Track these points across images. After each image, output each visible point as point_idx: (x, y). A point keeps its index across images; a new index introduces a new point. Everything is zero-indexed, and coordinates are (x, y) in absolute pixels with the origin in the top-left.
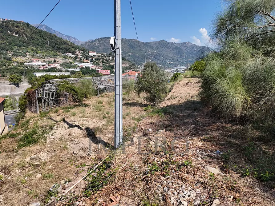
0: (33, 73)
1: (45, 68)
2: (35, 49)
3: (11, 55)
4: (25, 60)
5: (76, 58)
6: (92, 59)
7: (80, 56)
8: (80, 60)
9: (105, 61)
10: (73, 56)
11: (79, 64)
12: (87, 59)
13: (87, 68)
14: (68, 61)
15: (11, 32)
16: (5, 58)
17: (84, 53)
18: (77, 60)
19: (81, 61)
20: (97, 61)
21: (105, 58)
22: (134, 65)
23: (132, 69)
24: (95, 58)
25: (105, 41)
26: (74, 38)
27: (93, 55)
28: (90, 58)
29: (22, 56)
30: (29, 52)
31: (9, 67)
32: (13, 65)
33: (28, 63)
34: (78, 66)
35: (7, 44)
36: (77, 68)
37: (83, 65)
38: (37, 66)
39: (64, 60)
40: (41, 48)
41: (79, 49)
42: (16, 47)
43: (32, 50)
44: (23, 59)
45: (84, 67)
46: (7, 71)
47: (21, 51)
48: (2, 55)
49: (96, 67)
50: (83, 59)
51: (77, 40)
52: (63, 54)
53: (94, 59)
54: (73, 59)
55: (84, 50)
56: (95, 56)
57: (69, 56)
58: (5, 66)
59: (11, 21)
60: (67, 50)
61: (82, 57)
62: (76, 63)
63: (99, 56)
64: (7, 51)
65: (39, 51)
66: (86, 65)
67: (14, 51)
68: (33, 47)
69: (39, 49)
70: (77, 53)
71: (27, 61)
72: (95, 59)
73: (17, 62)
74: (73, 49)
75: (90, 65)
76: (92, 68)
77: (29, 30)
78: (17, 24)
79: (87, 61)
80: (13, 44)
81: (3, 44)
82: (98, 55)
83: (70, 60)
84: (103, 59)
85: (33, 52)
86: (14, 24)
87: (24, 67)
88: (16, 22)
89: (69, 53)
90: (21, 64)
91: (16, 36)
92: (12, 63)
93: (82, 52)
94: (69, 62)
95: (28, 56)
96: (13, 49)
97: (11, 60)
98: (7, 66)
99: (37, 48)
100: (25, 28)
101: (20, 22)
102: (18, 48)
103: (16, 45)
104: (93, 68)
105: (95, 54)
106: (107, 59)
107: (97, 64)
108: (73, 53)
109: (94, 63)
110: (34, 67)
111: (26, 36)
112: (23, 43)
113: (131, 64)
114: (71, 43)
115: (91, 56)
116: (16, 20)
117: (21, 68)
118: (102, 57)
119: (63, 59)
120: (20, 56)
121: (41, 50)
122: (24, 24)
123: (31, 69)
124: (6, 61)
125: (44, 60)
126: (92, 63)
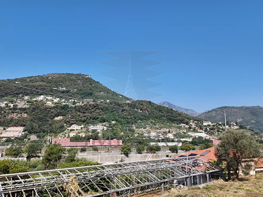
0: (149, 142)
1: (159, 138)
2: (153, 121)
3: (134, 127)
4: (145, 131)
5: (190, 128)
6: (206, 129)
7: (193, 126)
8: (193, 130)
9: (221, 130)
10: (187, 126)
11: (192, 134)
12: (201, 129)
13: (200, 138)
14: (181, 131)
15: (137, 109)
16: (130, 130)
17: (198, 123)
18: (191, 130)
19: (195, 131)
20: (212, 131)
21: (221, 128)
22: (257, 133)
23: (255, 138)
24: (210, 127)
25: (222, 110)
26: (192, 110)
27: (208, 125)
28: (204, 128)
29: (143, 128)
30: (149, 125)
31: (131, 138)
32: (134, 136)
33: (147, 134)
34: (192, 136)
35: (133, 118)
36: (190, 138)
37: (196, 135)
38: (154, 136)
39: (178, 131)
40: (159, 121)
41: (193, 120)
42: (139, 120)
43: (152, 122)
44: (144, 130)
45: (197, 137)
46: (129, 141)
47: (143, 124)
48: (128, 128)
49: (210, 137)
50: (196, 129)
51: (194, 112)
52: (178, 124)
53: (208, 129)
54: (187, 129)
55: (198, 121)
56: (209, 125)
57: (183, 126)
58: (129, 136)
59: (138, 101)
60: (181, 121)
61: (195, 127)
62: (189, 133)
63: (214, 126)
64: (132, 124)
65: (157, 123)
66: (199, 135)
67: (137, 124)
68: (152, 120)
69: (157, 121)
70: (191, 123)
71: (146, 132)
72: (210, 129)
73: (138, 134)
74: (187, 120)
75: (203, 135)
76: (205, 138)
77: (150, 107)
78: (142, 103)
79: (201, 131)
80: (137, 119)
81: (130, 119)
82: (213, 124)
83: (183, 131)
84: (219, 128)
85: (152, 124)
86: (140, 103)
87: (143, 138)
88: (142, 101)
89: (183, 123)
90: (141, 135)
91: (140, 112)
92: (134, 134)
93: (196, 122)
94: (183, 132)
95: (147, 128)
96: (137, 123)
97: (134, 132)
98: (130, 136)
99: (155, 121)
100: (147, 105)
101: (145, 101)
102: (141, 121)
103: (140, 119)
104: (207, 138)
105: (210, 123)
106: (223, 128)
107: (211, 134)
108: (187, 123)
109: (208, 132)
110: (151, 137)
111: (148, 111)
112: (145, 117)
113: (253, 133)
114: (186, 114)
115: (206, 126)
116: (141, 100)
117: (141, 139)
118: (217, 126)
119: (178, 129)
120: (141, 128)
121: (158, 122)
122: (147, 102)
123: (148, 139)
124: (130, 132)
125: (160, 131)
126: (207, 132)
